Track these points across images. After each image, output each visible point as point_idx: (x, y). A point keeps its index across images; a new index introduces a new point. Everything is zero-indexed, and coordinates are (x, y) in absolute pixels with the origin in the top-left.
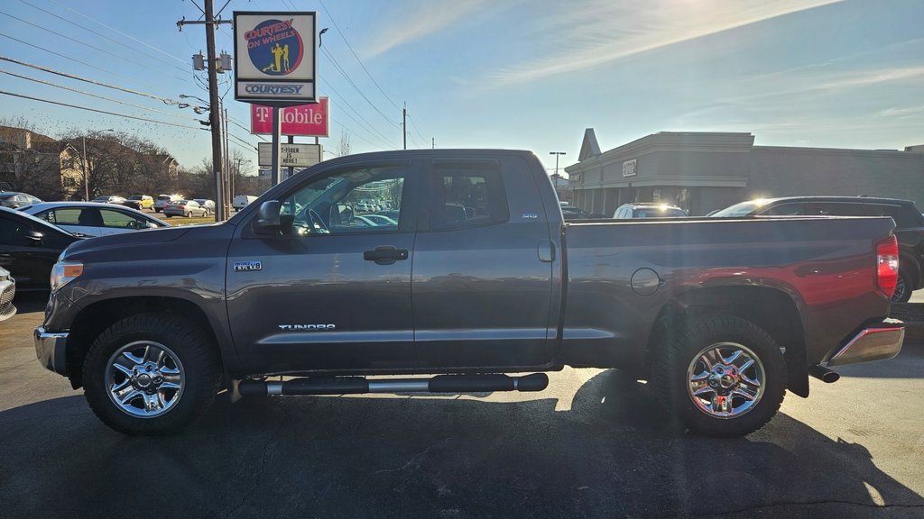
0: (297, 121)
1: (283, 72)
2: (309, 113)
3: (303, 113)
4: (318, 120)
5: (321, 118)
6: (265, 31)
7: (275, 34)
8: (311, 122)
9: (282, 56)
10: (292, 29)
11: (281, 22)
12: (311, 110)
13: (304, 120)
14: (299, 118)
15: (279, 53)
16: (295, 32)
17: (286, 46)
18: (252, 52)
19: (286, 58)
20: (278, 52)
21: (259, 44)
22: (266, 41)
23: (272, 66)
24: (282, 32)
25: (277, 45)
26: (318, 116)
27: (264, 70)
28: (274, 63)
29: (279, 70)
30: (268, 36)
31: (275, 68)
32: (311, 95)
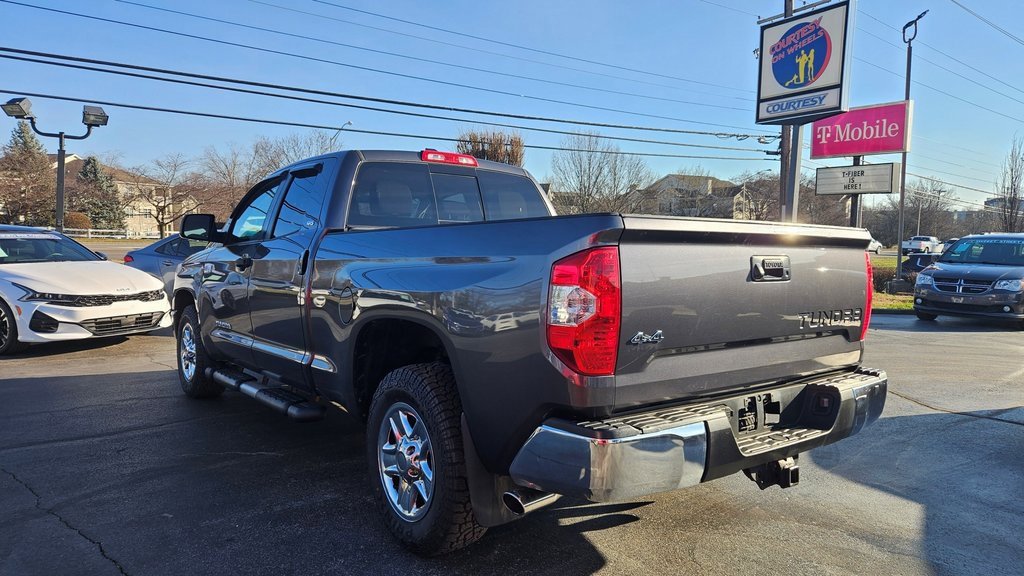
0: (865, 136)
1: (806, 82)
2: (881, 124)
3: (874, 125)
4: (893, 132)
5: (897, 128)
6: (790, 39)
7: (801, 40)
8: (884, 135)
9: (807, 64)
10: (820, 28)
11: (808, 24)
12: (885, 121)
13: (874, 135)
14: (868, 131)
15: (805, 60)
16: (824, 32)
17: (812, 51)
18: (776, 67)
19: (811, 65)
20: (802, 61)
21: (783, 56)
22: (790, 51)
23: (796, 77)
24: (808, 36)
25: (803, 52)
26: (894, 127)
27: (787, 84)
28: (798, 74)
29: (802, 81)
30: (793, 44)
31: (798, 80)
32: (836, 104)
